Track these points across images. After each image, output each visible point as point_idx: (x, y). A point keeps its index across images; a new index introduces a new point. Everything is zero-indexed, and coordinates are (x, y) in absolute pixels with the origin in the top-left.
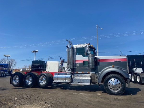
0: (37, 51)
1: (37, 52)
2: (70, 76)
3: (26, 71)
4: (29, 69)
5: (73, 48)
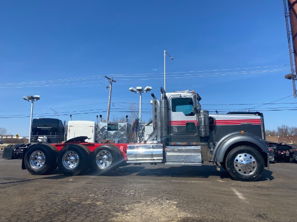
1: (38, 99)
2: (162, 150)
5: (165, 98)
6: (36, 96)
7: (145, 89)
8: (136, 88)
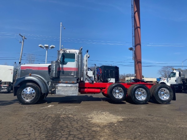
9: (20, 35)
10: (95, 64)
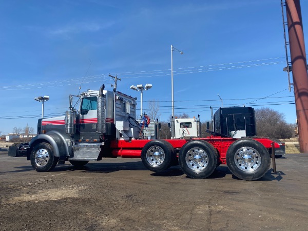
0: (48, 97)
1: (47, 99)
3: (21, 141)
4: (26, 136)
6: (45, 97)
7: (145, 87)
8: (136, 86)
9: (110, 76)
10: (211, 107)
